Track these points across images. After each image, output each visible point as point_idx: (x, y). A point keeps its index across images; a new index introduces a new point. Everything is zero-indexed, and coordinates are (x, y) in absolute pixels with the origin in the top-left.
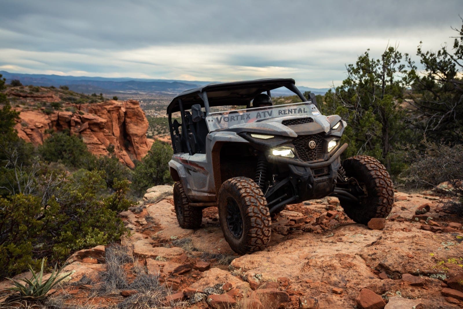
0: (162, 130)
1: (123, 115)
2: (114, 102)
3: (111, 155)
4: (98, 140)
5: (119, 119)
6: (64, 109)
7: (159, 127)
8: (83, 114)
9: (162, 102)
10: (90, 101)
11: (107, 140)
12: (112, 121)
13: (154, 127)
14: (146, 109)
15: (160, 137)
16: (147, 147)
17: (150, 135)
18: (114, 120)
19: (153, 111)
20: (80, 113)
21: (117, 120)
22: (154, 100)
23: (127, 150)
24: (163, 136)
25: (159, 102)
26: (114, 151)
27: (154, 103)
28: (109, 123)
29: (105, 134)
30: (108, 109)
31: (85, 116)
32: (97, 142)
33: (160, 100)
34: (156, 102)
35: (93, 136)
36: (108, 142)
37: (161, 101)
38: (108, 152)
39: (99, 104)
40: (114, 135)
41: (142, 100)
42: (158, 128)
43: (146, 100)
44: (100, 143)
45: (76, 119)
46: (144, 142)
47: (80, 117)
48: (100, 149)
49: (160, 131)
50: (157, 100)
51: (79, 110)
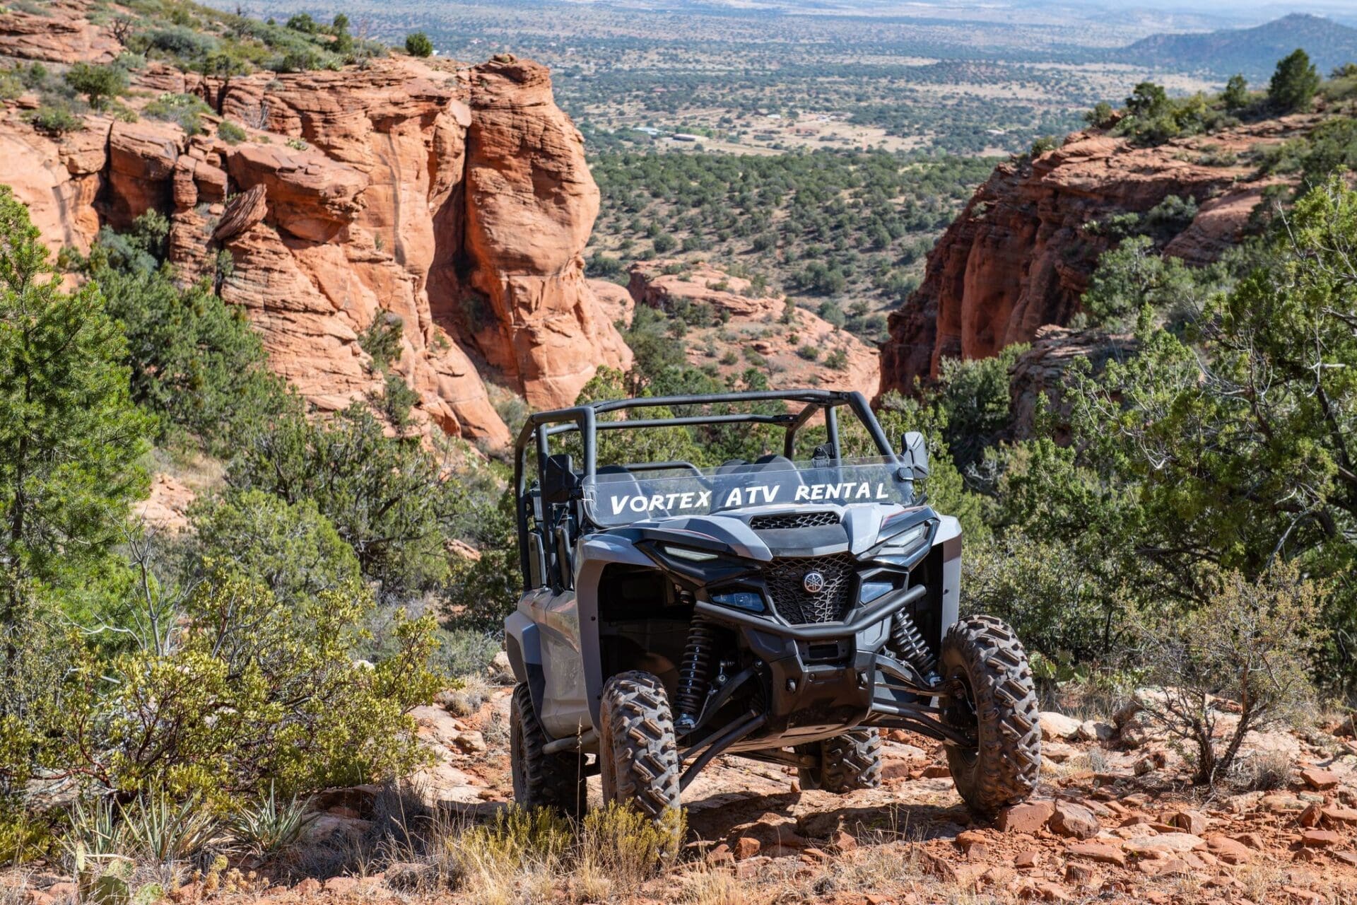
0: (676, 229)
1: (461, 146)
2: (412, 65)
3: (379, 375)
4: (315, 291)
5: (436, 161)
6: (136, 104)
7: (664, 210)
8: (240, 137)
9: (689, 56)
10: (279, 56)
11: (366, 291)
12: (392, 180)
13: (632, 210)
14: (594, 99)
15: (668, 271)
16: (584, 330)
17: (606, 255)
18: (408, 172)
19: (631, 109)
20: (224, 133)
21: (425, 175)
22: (644, 47)
23: (469, 345)
24: (685, 267)
25: (674, 58)
26: (397, 354)
27: (644, 64)
28: (381, 190)
29: (356, 253)
30: (376, 112)
31: (252, 149)
32: (308, 301)
33: (676, 44)
34: (653, 56)
35: (289, 262)
36: (369, 302)
37: (680, 53)
38: (366, 358)
39: (326, 75)
40: (401, 260)
41: (570, 42)
42: (652, 214)
43: (596, 43)
44: (322, 303)
45: (204, 170)
46: (570, 305)
47: (223, 155)
48: (323, 342)
49: (663, 232)
50: (657, 44)
51: (220, 112)
